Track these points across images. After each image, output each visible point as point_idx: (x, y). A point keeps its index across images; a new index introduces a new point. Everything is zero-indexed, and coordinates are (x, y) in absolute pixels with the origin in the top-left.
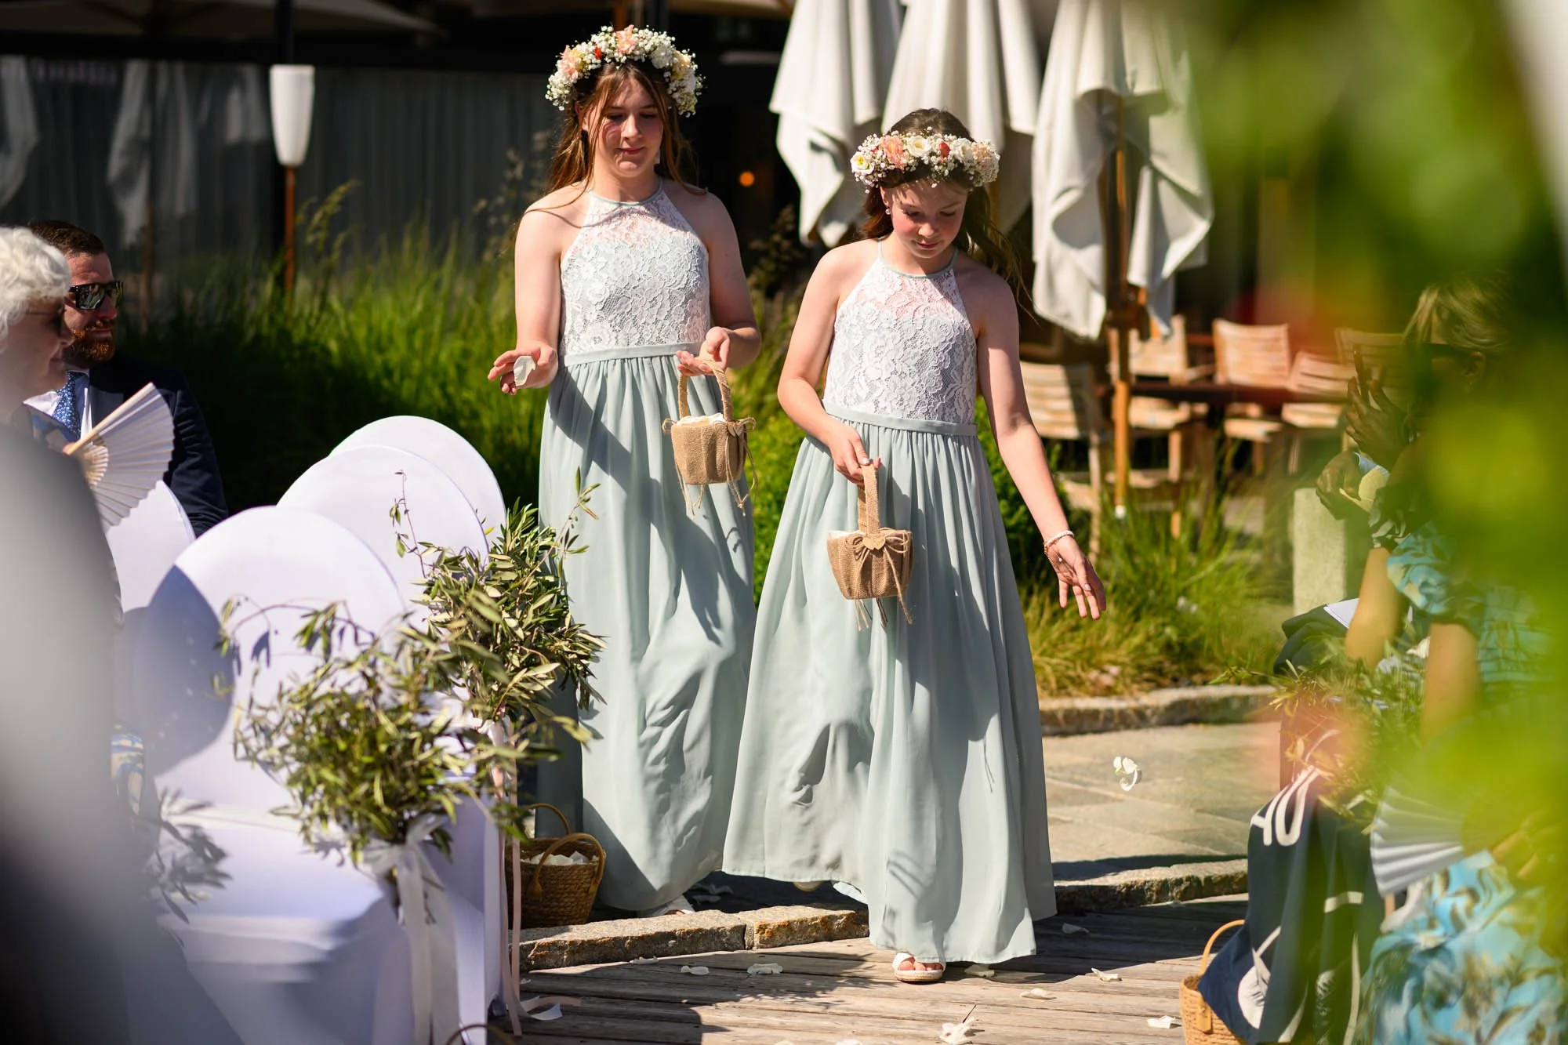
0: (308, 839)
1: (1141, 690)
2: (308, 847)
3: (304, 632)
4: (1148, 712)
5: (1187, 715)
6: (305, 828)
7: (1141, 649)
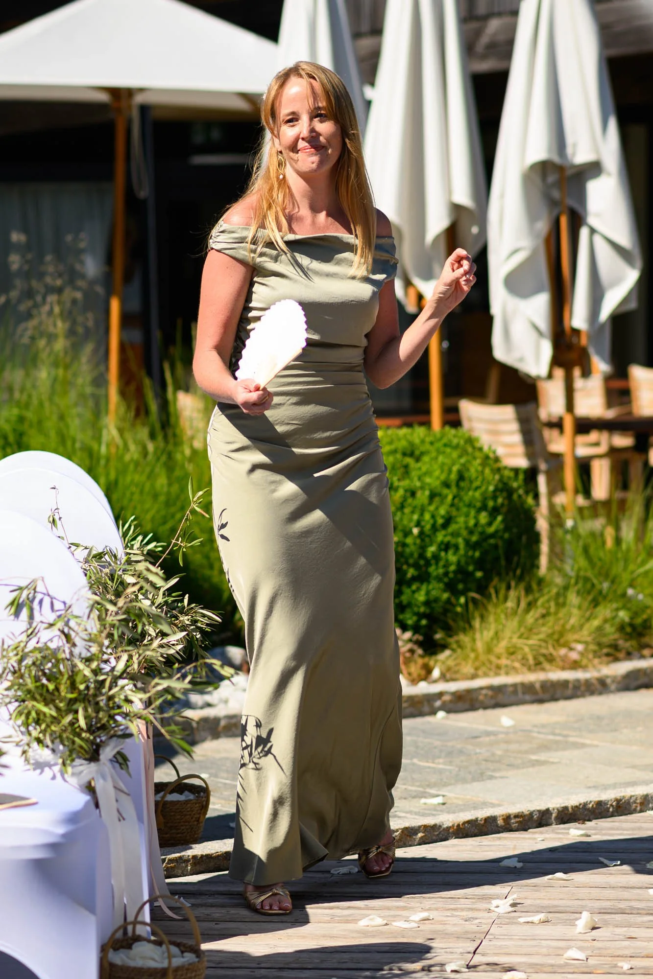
0: (27, 760)
1: (601, 663)
2: (28, 767)
3: (12, 603)
4: (609, 681)
5: (639, 682)
6: (24, 752)
7: (599, 629)
